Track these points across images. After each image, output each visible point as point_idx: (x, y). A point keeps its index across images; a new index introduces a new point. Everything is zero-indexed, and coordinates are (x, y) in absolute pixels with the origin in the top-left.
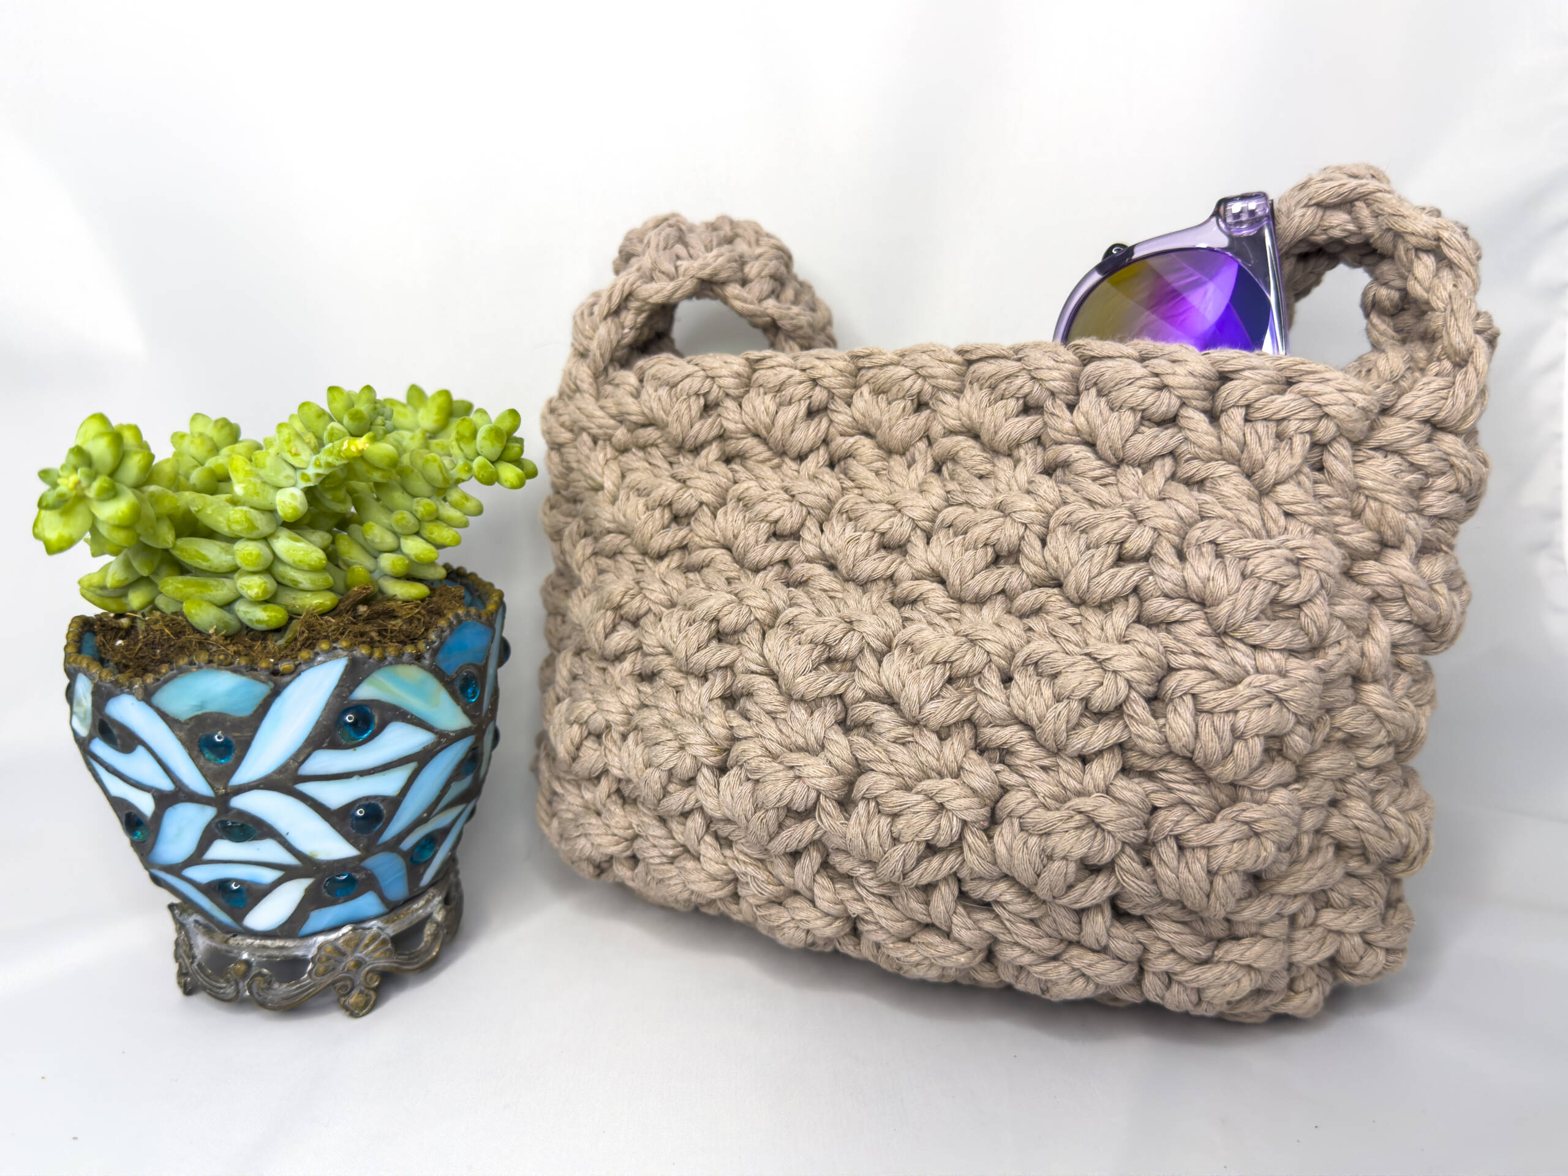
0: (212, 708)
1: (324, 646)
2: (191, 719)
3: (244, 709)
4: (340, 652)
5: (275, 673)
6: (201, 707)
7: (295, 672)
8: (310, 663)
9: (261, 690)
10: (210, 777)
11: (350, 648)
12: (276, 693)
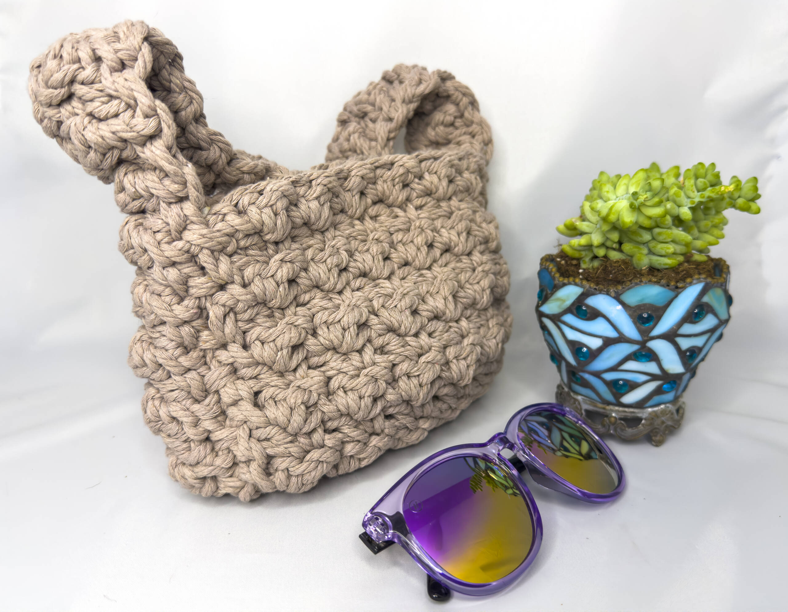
0: (647, 301)
1: (696, 276)
2: (636, 306)
3: (660, 303)
4: (702, 279)
5: (677, 287)
6: (641, 300)
7: (684, 288)
8: (691, 284)
9: (671, 294)
10: (641, 332)
11: (705, 278)
12: (676, 296)
